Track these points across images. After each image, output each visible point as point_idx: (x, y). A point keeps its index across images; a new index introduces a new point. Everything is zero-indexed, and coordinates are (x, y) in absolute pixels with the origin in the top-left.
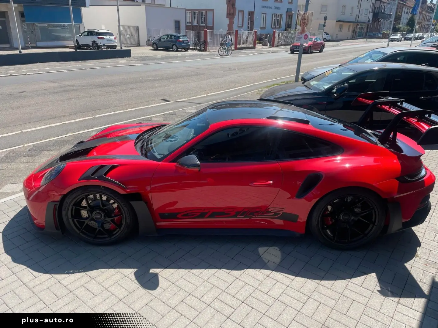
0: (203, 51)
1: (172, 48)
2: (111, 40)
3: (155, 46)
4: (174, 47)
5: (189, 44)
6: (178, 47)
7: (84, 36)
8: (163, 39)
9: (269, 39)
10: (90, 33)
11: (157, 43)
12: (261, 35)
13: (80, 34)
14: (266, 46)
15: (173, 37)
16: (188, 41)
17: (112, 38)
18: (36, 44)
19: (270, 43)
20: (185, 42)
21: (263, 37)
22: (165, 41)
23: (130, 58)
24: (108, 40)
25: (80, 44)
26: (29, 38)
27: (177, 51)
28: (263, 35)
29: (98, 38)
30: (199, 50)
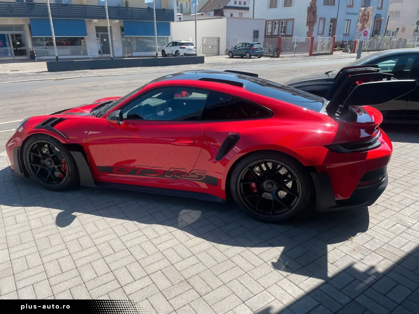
0: (276, 57)
1: (246, 56)
2: (191, 50)
3: (231, 54)
4: (248, 54)
5: (263, 51)
6: (251, 54)
7: (170, 46)
8: (238, 47)
9: (351, 46)
10: (175, 44)
11: (233, 51)
12: (343, 41)
13: (167, 45)
14: (347, 52)
15: (247, 45)
16: (261, 48)
17: (192, 47)
18: (132, 55)
19: (351, 49)
20: (258, 49)
21: (345, 43)
22: (239, 50)
23: (203, 64)
24: (188, 50)
25: (166, 54)
26: (126, 49)
27: (250, 58)
28: (346, 42)
29: (181, 48)
30: (272, 57)
